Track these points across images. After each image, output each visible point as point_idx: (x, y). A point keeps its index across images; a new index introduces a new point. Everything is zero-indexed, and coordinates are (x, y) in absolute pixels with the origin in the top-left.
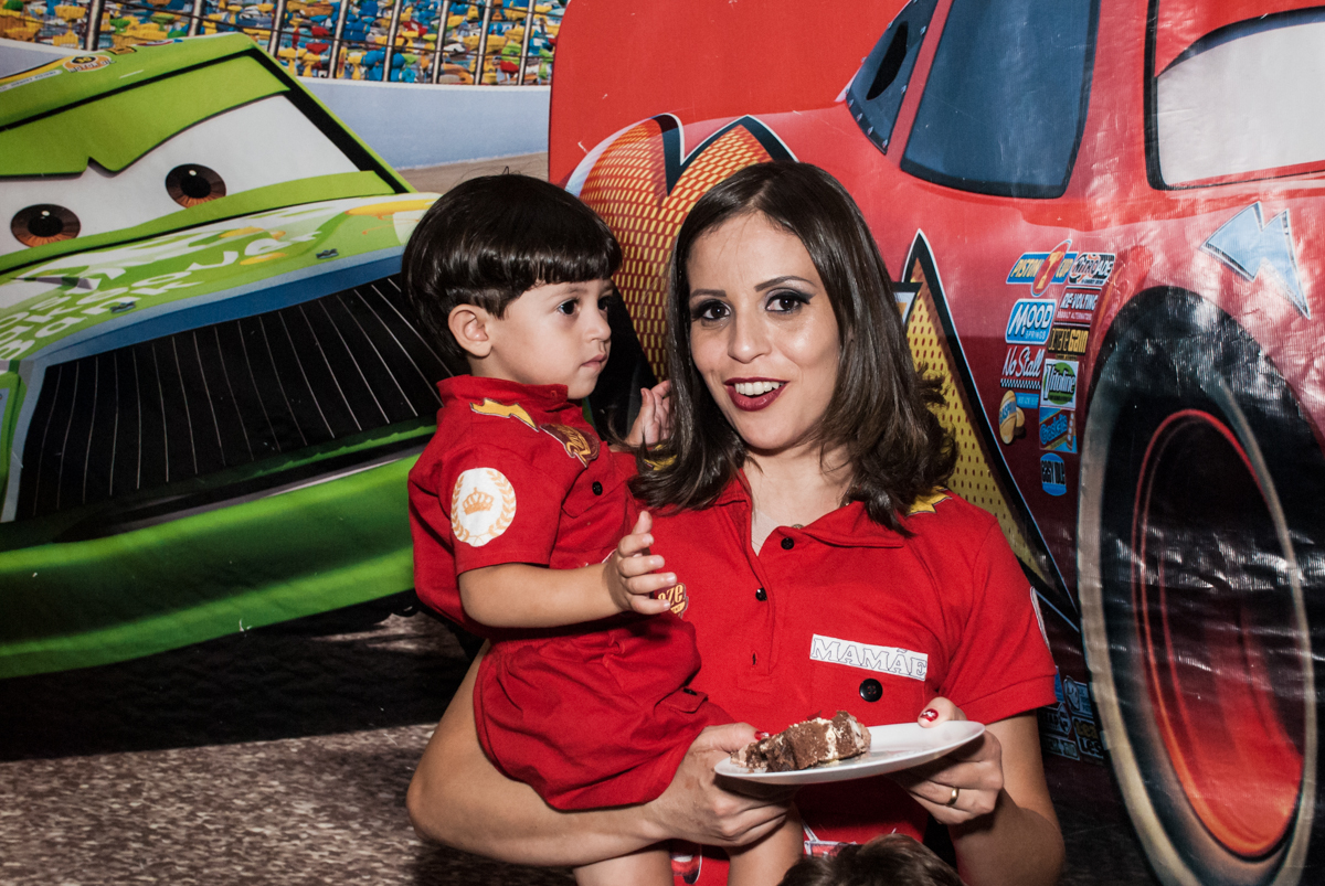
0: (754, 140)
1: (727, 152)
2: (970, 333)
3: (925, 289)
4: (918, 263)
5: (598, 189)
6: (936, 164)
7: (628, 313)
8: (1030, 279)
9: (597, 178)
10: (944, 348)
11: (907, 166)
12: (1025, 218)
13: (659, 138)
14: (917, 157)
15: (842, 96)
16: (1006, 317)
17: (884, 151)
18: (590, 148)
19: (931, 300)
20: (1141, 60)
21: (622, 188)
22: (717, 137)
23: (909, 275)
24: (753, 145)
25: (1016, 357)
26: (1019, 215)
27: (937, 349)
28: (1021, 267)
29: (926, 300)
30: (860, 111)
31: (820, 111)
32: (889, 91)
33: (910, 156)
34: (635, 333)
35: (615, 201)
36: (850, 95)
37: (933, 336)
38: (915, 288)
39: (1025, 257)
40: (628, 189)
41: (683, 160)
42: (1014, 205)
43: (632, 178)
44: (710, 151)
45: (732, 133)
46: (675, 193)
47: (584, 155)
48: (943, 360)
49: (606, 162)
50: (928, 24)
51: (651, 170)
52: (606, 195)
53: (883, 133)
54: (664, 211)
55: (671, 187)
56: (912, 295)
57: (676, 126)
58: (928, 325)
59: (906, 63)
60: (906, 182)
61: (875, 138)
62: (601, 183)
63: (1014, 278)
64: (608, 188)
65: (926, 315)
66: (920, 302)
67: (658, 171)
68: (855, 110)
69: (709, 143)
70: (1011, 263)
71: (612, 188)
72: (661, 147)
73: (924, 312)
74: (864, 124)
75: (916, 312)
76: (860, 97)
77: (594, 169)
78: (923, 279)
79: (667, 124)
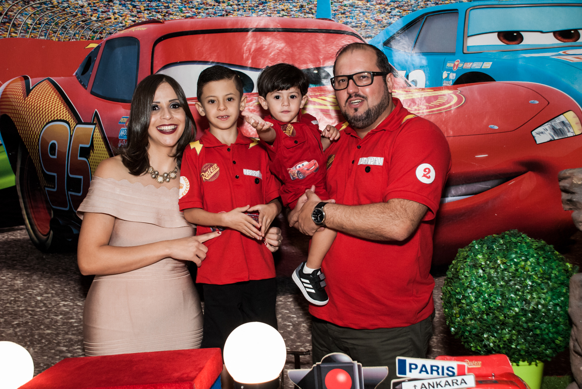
0: (51, 84)
1: (44, 86)
2: (109, 136)
3: (98, 124)
4: (96, 118)
5: (6, 94)
6: (100, 93)
7: (16, 128)
8: (124, 123)
9: (6, 91)
10: (103, 140)
11: (92, 93)
12: (123, 108)
13: (24, 82)
14: (94, 91)
15: (74, 74)
16: (119, 132)
17: (86, 89)
18: (3, 83)
19: (99, 128)
20: (150, 70)
21: (14, 94)
22: (41, 82)
23: (93, 121)
24: (50, 85)
25: (122, 142)
26: (121, 107)
27: (102, 140)
28: (122, 120)
29: (98, 127)
30: (79, 78)
31: (69, 77)
32: (87, 74)
33: (93, 90)
34: (19, 134)
35: (11, 98)
36: (76, 74)
37: (100, 136)
38: (95, 124)
39: (123, 118)
40: (15, 95)
41: (31, 88)
42: (120, 104)
43: (16, 92)
44: (39, 86)
45: (45, 82)
46: (29, 97)
47: (2, 85)
48: (103, 143)
49: (9, 87)
50: (96, 57)
51: (22, 90)
52: (9, 96)
53: (86, 84)
54: (26, 101)
55: (28, 95)
56: (94, 126)
57: (29, 78)
58: (99, 134)
59: (91, 67)
60: (93, 97)
61: (84, 86)
62: (7, 93)
63: (120, 123)
64: (9, 94)
65: (98, 131)
66: (97, 128)
67: (24, 91)
68: (78, 78)
69: (38, 84)
70: (120, 119)
71: (11, 94)
72: (24, 84)
73: (98, 130)
74: (81, 82)
75: (96, 130)
76: (80, 74)
77: (5, 89)
78: (97, 122)
79: (26, 78)
